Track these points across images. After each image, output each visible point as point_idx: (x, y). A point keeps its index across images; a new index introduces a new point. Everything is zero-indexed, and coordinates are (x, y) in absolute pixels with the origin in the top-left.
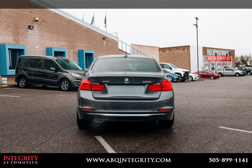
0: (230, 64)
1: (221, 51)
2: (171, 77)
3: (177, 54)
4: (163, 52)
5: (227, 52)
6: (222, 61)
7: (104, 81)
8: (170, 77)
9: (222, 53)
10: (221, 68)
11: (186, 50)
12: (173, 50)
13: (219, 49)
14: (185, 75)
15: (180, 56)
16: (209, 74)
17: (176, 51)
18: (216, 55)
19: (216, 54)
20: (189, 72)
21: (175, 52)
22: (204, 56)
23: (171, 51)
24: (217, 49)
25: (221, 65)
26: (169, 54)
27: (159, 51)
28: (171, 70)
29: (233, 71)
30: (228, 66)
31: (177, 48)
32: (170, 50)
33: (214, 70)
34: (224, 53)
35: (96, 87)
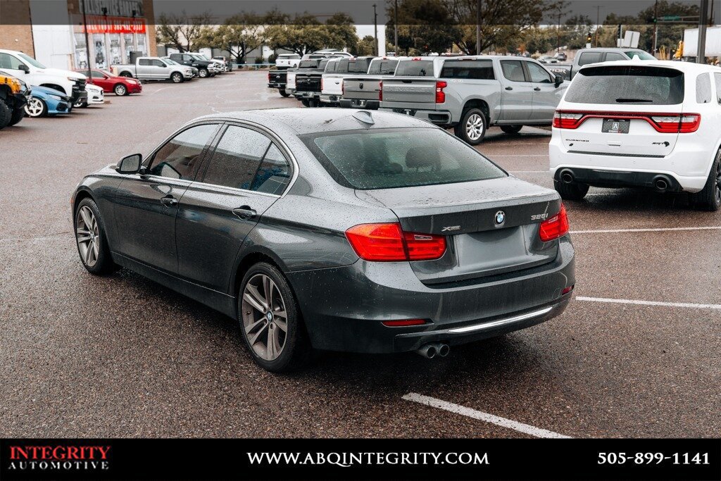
0: (143, 44)
1: (116, 1)
2: (37, 100)
5: (133, 3)
6: (122, 35)
7: (448, 228)
8: (34, 102)
10: (121, 56)
14: (75, 89)
16: (109, 79)
18: (105, 15)
19: (106, 11)
20: (84, 80)
22: (71, 16)
25: (119, 46)
28: (28, 72)
29: (165, 66)
30: (140, 49)
33: (103, 61)
35: (420, 249)
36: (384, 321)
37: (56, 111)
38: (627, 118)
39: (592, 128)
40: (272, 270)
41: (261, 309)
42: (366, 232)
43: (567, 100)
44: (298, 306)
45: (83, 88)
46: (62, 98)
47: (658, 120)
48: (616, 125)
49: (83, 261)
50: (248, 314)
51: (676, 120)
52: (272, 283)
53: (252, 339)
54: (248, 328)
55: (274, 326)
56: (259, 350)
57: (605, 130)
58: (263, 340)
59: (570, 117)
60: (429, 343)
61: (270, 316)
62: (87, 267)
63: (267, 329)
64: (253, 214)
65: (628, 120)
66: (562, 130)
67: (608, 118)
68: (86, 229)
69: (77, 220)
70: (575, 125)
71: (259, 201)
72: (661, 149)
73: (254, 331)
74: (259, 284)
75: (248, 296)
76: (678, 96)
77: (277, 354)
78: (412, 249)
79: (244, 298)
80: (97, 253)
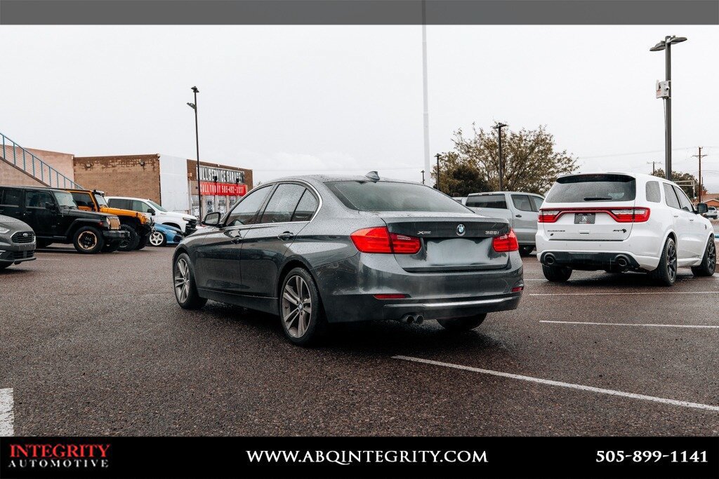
1: (226, 171)
2: (160, 234)
3: (124, 176)
4: (86, 170)
5: (238, 175)
6: (227, 196)
7: (422, 233)
8: (156, 235)
9: (228, 177)
11: (149, 167)
12: (113, 164)
13: (221, 166)
14: (188, 227)
15: (134, 181)
17: (121, 169)
18: (215, 182)
19: (215, 178)
20: (196, 221)
21: (118, 171)
22: (190, 182)
23: (107, 167)
24: (216, 166)
25: (225, 205)
26: (101, 175)
27: (75, 165)
28: (153, 214)
31: (126, 160)
32: (106, 164)
34: (232, 177)
35: (402, 246)
36: (375, 295)
37: (173, 242)
38: (592, 212)
39: (567, 221)
40: (302, 271)
41: (295, 302)
42: (363, 234)
43: (547, 202)
44: (318, 294)
45: (194, 226)
46: (178, 232)
47: (616, 213)
48: (585, 218)
49: (178, 300)
50: (286, 308)
51: (631, 213)
52: (302, 280)
53: (288, 325)
54: (286, 318)
55: (304, 313)
56: (293, 333)
57: (577, 222)
58: (295, 325)
59: (550, 214)
60: (409, 314)
61: (301, 306)
62: (180, 304)
63: (299, 315)
64: (291, 235)
65: (594, 214)
66: (545, 224)
67: (578, 212)
68: (181, 276)
69: (176, 270)
70: (553, 219)
71: (296, 228)
72: (620, 235)
73: (289, 320)
74: (293, 284)
75: (287, 294)
76: (631, 195)
77: (304, 331)
78: (396, 246)
79: (284, 296)
80: (187, 292)
